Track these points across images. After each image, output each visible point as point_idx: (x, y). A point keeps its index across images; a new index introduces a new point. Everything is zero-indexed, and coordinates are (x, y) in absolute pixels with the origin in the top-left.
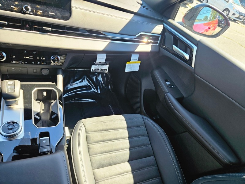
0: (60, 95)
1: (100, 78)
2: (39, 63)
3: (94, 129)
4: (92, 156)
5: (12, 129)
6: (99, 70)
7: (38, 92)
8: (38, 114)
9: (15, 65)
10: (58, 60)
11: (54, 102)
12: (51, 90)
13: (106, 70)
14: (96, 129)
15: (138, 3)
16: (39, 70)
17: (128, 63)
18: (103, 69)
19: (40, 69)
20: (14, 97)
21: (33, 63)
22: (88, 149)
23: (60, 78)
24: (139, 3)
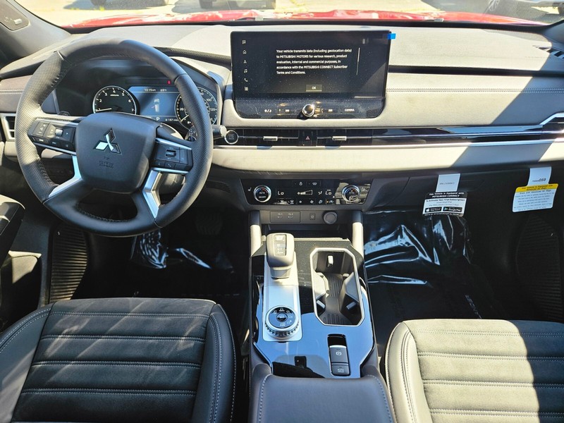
0: (360, 264)
1: (439, 229)
2: (321, 201)
3: (435, 346)
4: (435, 410)
5: (283, 320)
6: (442, 211)
7: (319, 256)
8: (321, 299)
9: (283, 208)
10: (356, 193)
11: (349, 277)
12: (342, 253)
13: (461, 208)
14: (441, 346)
15: (540, 48)
16: (319, 215)
17: (518, 189)
18: (452, 208)
19: (321, 213)
20: (283, 264)
21: (312, 202)
22: (425, 391)
23: (358, 228)
24: (543, 49)
